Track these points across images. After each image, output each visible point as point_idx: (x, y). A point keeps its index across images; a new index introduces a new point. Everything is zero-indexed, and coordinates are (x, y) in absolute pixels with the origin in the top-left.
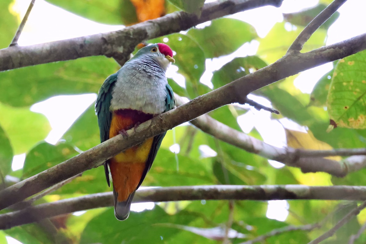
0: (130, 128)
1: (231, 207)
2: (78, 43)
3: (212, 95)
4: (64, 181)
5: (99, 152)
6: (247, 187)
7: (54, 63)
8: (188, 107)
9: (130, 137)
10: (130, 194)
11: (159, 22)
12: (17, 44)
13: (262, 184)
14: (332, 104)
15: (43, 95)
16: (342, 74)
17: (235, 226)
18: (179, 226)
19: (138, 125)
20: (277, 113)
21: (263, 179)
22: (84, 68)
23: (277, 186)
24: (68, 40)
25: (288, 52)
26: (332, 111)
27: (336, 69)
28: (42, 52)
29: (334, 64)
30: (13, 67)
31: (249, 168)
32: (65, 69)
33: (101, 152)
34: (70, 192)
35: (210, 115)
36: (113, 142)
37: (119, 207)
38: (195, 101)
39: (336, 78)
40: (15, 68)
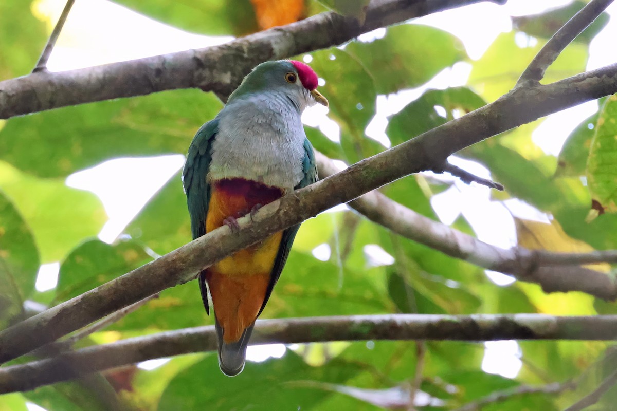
0: (242, 215)
1: (419, 352)
2: (152, 67)
3: (386, 156)
4: (128, 308)
5: (188, 256)
6: (447, 317)
7: (110, 101)
8: (344, 178)
9: (243, 230)
10: (245, 329)
11: (294, 31)
12: (45, 68)
13: (474, 312)
14: (596, 173)
15: (91, 158)
16: (613, 121)
17: (426, 385)
18: (329, 387)
19: (256, 210)
20: (500, 188)
21: (475, 303)
22: (165, 110)
23: (500, 316)
24: (135, 61)
25: (519, 82)
26: (595, 185)
27: (603, 111)
28: (89, 82)
29: (600, 104)
30: (39, 108)
31: (452, 284)
32: (132, 110)
33: (192, 257)
34: (138, 326)
35: (382, 192)
36: (213, 238)
37: (225, 353)
38: (355, 168)
39: (603, 127)
40: (43, 110)
